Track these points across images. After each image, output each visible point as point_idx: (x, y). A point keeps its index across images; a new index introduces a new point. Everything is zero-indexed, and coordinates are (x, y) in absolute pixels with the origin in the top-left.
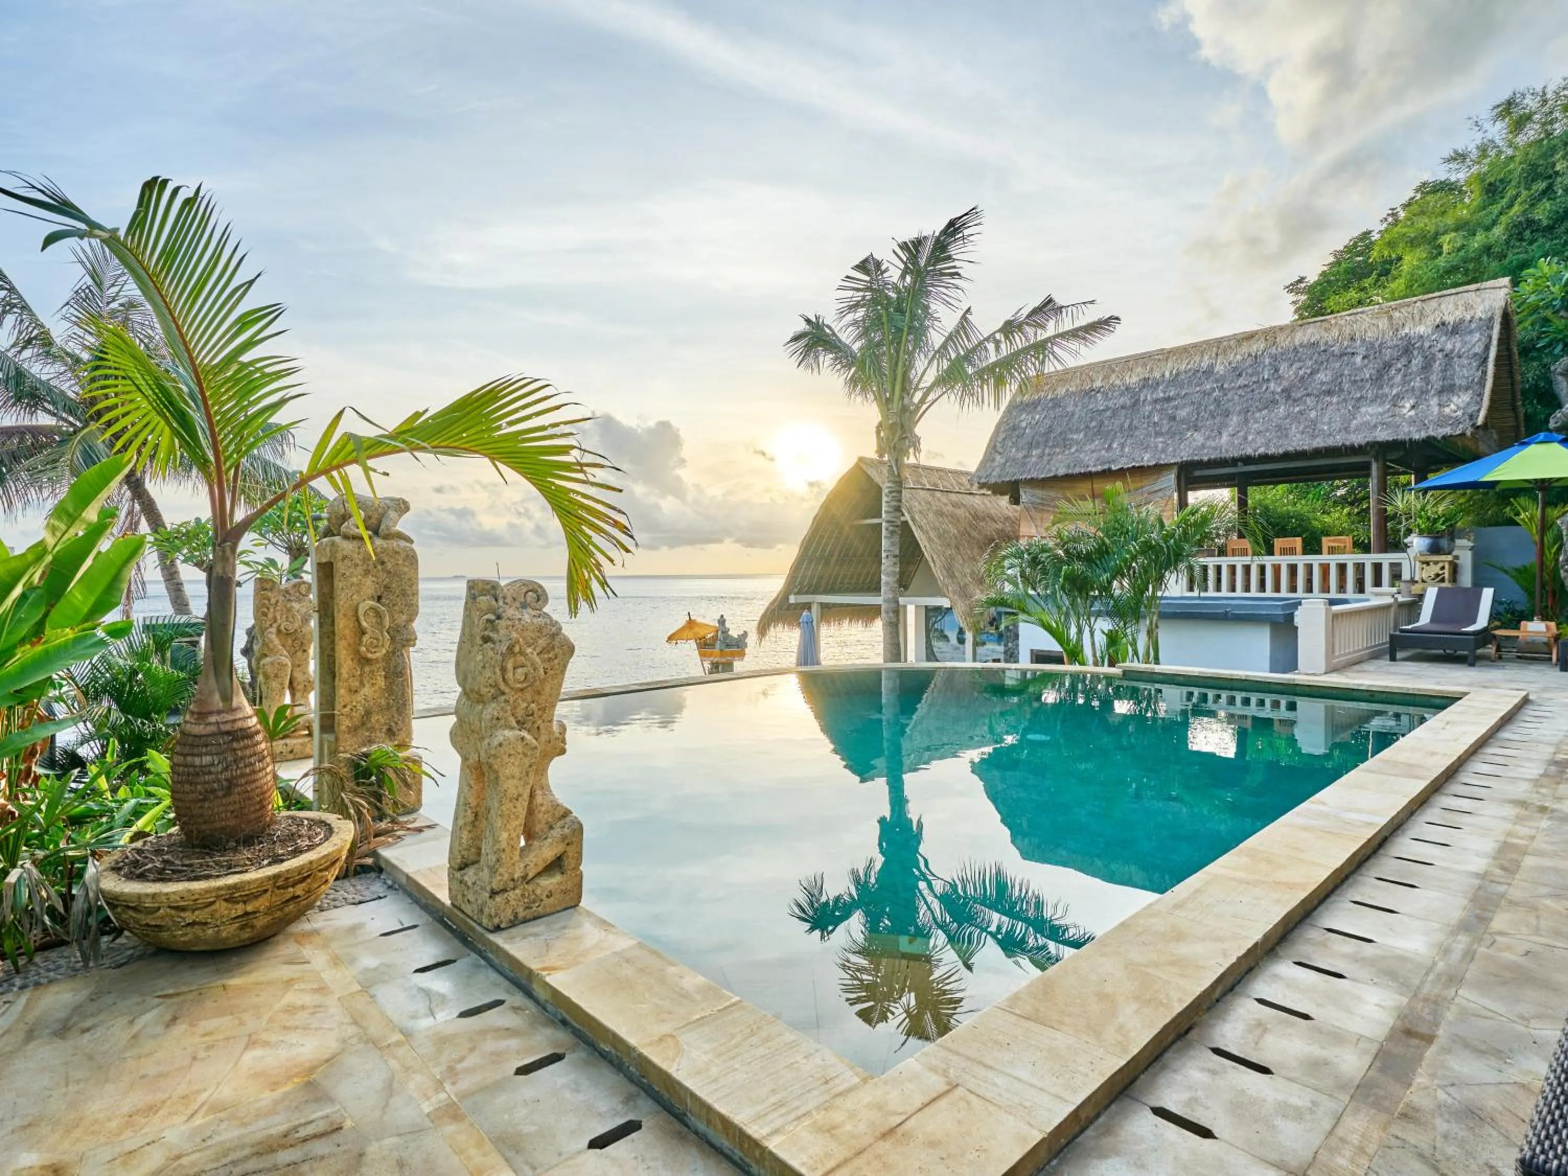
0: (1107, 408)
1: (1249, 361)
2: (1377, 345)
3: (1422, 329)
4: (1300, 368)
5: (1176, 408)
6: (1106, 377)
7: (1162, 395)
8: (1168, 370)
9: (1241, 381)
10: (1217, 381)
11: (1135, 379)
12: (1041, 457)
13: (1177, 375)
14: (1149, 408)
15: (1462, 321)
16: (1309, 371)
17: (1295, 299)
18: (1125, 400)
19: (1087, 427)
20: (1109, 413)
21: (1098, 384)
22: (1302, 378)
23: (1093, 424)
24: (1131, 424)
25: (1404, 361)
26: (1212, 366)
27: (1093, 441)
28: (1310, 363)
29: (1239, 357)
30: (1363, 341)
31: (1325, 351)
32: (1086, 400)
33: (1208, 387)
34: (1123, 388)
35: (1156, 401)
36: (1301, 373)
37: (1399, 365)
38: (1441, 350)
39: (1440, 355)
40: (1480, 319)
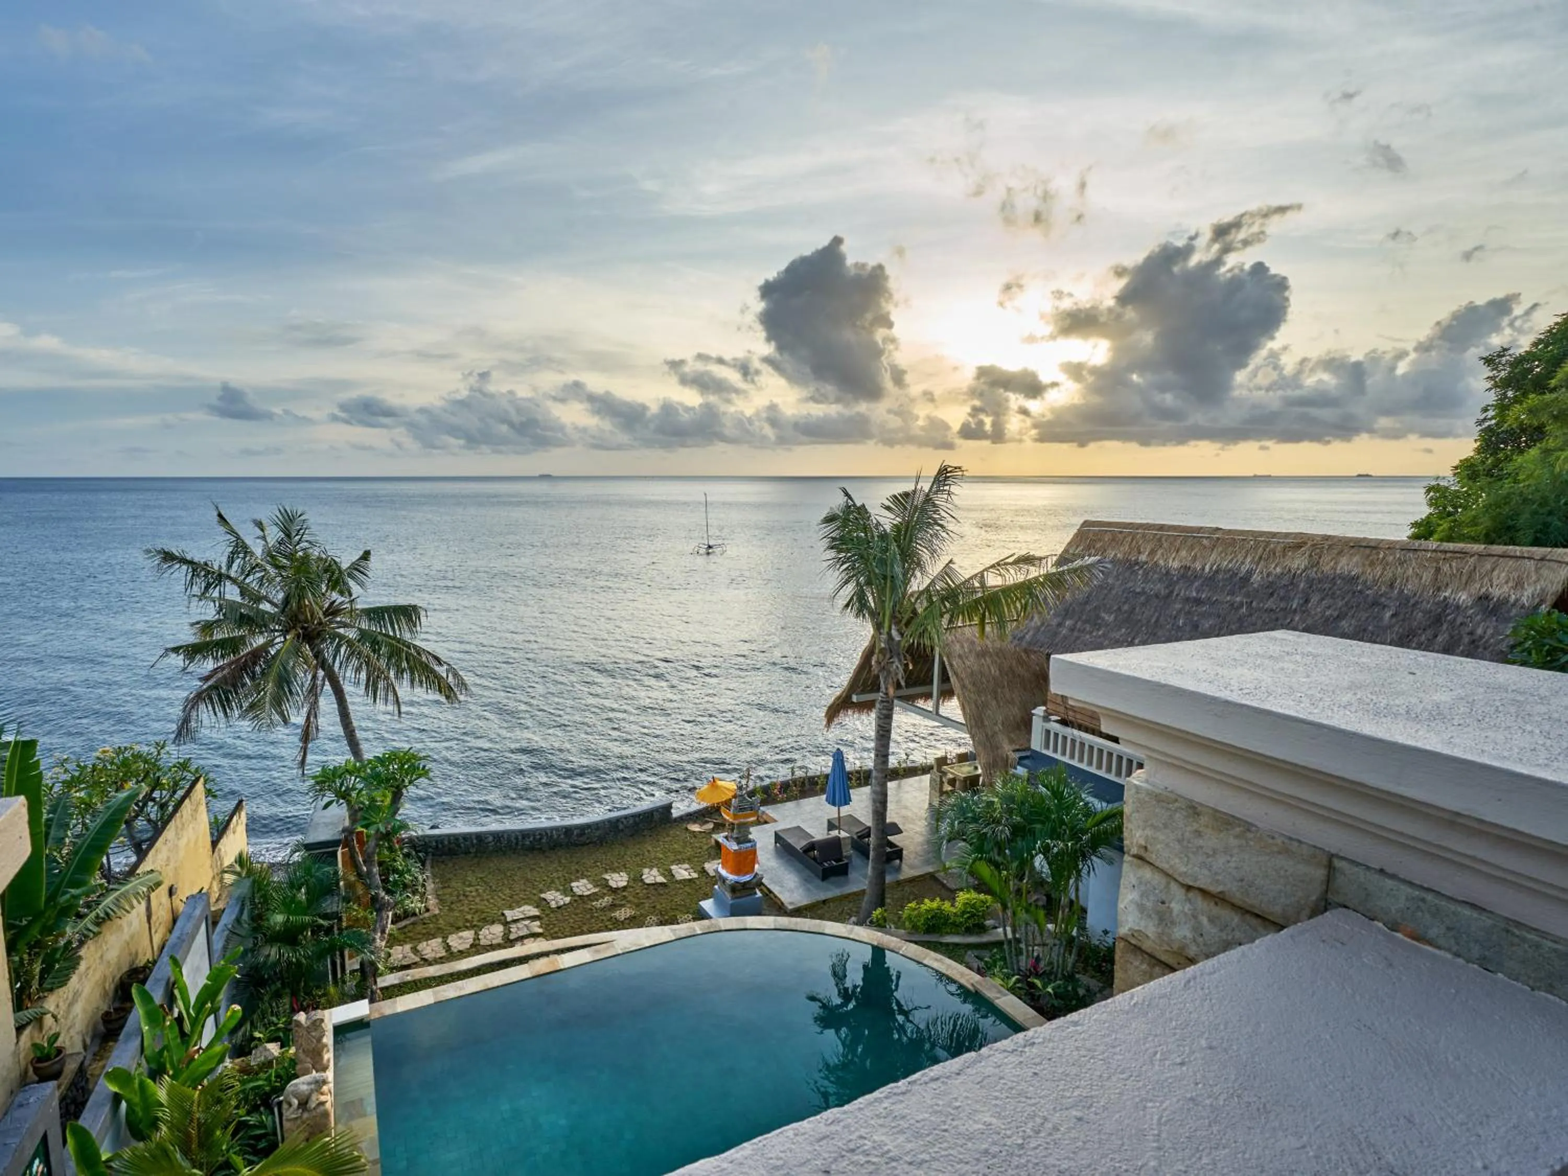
0: (1143, 592)
1: (1285, 581)
2: (1412, 601)
3: (1463, 597)
4: (1329, 608)
5: (1203, 615)
6: (1152, 552)
7: (1194, 594)
8: (1210, 562)
9: (1270, 604)
10: (1247, 595)
11: (1176, 565)
12: (1072, 630)
13: (1217, 572)
14: (1178, 606)
15: (1506, 600)
16: (1336, 614)
17: (1491, 374)
18: (1160, 588)
19: (1119, 609)
20: (1143, 598)
21: (1143, 558)
22: (1327, 620)
23: (1126, 607)
24: (1157, 621)
25: (1429, 633)
26: (1250, 573)
27: (1120, 629)
28: (1340, 604)
29: (1278, 570)
30: (1401, 591)
31: (1361, 592)
32: (1127, 574)
33: (1238, 599)
34: (1164, 571)
35: (1187, 599)
36: (1327, 613)
37: (1423, 638)
38: (1471, 633)
39: (1466, 639)
40: (1523, 607)
